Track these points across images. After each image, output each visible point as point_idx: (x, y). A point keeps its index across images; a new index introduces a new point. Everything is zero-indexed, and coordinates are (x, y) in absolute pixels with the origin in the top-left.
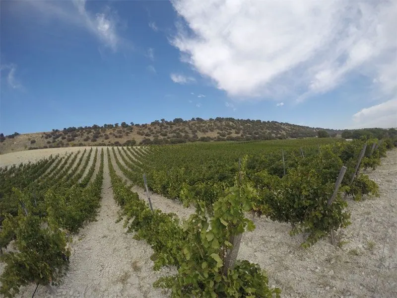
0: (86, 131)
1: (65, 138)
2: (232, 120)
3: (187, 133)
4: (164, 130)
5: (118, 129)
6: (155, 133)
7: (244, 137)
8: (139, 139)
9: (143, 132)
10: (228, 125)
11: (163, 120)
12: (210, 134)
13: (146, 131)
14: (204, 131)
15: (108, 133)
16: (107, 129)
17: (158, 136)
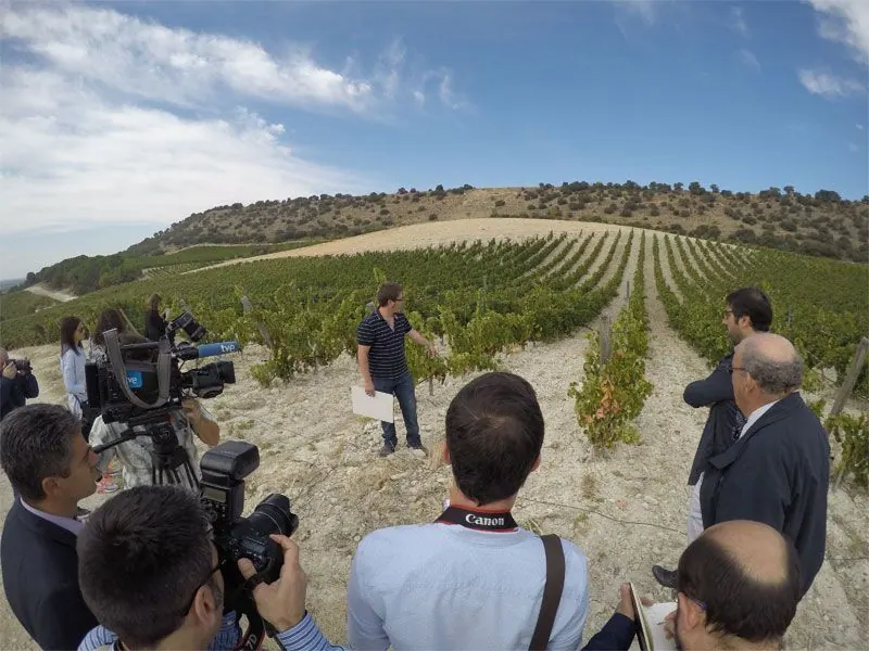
0: (610, 192)
1: (565, 203)
3: (848, 233)
4: (791, 216)
5: (680, 196)
6: (767, 218)
8: (728, 226)
9: (739, 212)
11: (789, 189)
13: (746, 211)
15: (658, 203)
16: (656, 194)
17: (773, 228)
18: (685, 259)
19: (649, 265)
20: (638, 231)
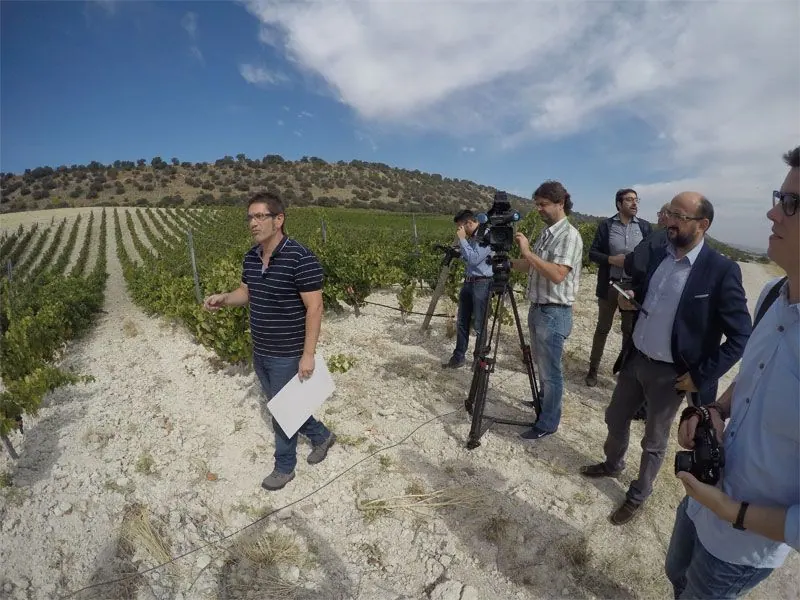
0: (75, 176)
1: (28, 192)
2: (383, 168)
3: (291, 186)
4: (243, 178)
5: (144, 172)
6: (224, 182)
7: (406, 204)
8: (190, 194)
9: (198, 180)
10: (374, 178)
11: (241, 157)
12: (337, 193)
13: (205, 178)
14: (326, 186)
15: (122, 180)
16: (120, 172)
17: (229, 190)
18: (160, 228)
19: (128, 241)
20: (110, 210)
